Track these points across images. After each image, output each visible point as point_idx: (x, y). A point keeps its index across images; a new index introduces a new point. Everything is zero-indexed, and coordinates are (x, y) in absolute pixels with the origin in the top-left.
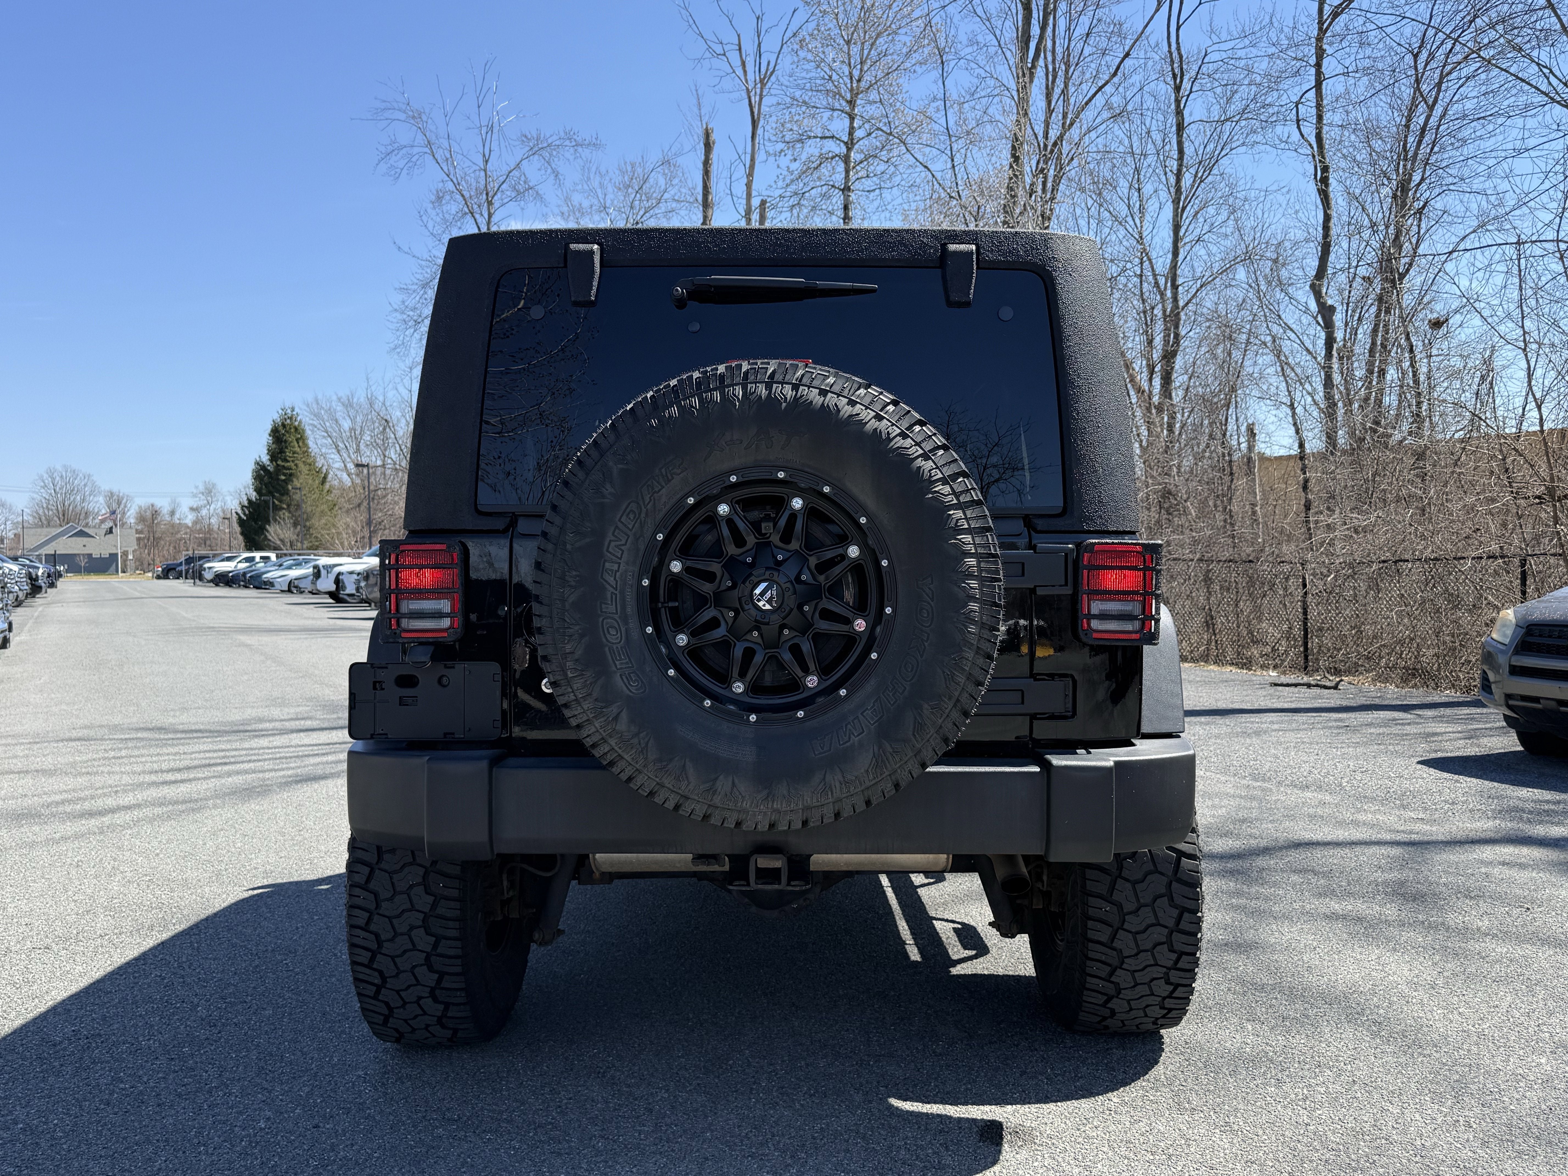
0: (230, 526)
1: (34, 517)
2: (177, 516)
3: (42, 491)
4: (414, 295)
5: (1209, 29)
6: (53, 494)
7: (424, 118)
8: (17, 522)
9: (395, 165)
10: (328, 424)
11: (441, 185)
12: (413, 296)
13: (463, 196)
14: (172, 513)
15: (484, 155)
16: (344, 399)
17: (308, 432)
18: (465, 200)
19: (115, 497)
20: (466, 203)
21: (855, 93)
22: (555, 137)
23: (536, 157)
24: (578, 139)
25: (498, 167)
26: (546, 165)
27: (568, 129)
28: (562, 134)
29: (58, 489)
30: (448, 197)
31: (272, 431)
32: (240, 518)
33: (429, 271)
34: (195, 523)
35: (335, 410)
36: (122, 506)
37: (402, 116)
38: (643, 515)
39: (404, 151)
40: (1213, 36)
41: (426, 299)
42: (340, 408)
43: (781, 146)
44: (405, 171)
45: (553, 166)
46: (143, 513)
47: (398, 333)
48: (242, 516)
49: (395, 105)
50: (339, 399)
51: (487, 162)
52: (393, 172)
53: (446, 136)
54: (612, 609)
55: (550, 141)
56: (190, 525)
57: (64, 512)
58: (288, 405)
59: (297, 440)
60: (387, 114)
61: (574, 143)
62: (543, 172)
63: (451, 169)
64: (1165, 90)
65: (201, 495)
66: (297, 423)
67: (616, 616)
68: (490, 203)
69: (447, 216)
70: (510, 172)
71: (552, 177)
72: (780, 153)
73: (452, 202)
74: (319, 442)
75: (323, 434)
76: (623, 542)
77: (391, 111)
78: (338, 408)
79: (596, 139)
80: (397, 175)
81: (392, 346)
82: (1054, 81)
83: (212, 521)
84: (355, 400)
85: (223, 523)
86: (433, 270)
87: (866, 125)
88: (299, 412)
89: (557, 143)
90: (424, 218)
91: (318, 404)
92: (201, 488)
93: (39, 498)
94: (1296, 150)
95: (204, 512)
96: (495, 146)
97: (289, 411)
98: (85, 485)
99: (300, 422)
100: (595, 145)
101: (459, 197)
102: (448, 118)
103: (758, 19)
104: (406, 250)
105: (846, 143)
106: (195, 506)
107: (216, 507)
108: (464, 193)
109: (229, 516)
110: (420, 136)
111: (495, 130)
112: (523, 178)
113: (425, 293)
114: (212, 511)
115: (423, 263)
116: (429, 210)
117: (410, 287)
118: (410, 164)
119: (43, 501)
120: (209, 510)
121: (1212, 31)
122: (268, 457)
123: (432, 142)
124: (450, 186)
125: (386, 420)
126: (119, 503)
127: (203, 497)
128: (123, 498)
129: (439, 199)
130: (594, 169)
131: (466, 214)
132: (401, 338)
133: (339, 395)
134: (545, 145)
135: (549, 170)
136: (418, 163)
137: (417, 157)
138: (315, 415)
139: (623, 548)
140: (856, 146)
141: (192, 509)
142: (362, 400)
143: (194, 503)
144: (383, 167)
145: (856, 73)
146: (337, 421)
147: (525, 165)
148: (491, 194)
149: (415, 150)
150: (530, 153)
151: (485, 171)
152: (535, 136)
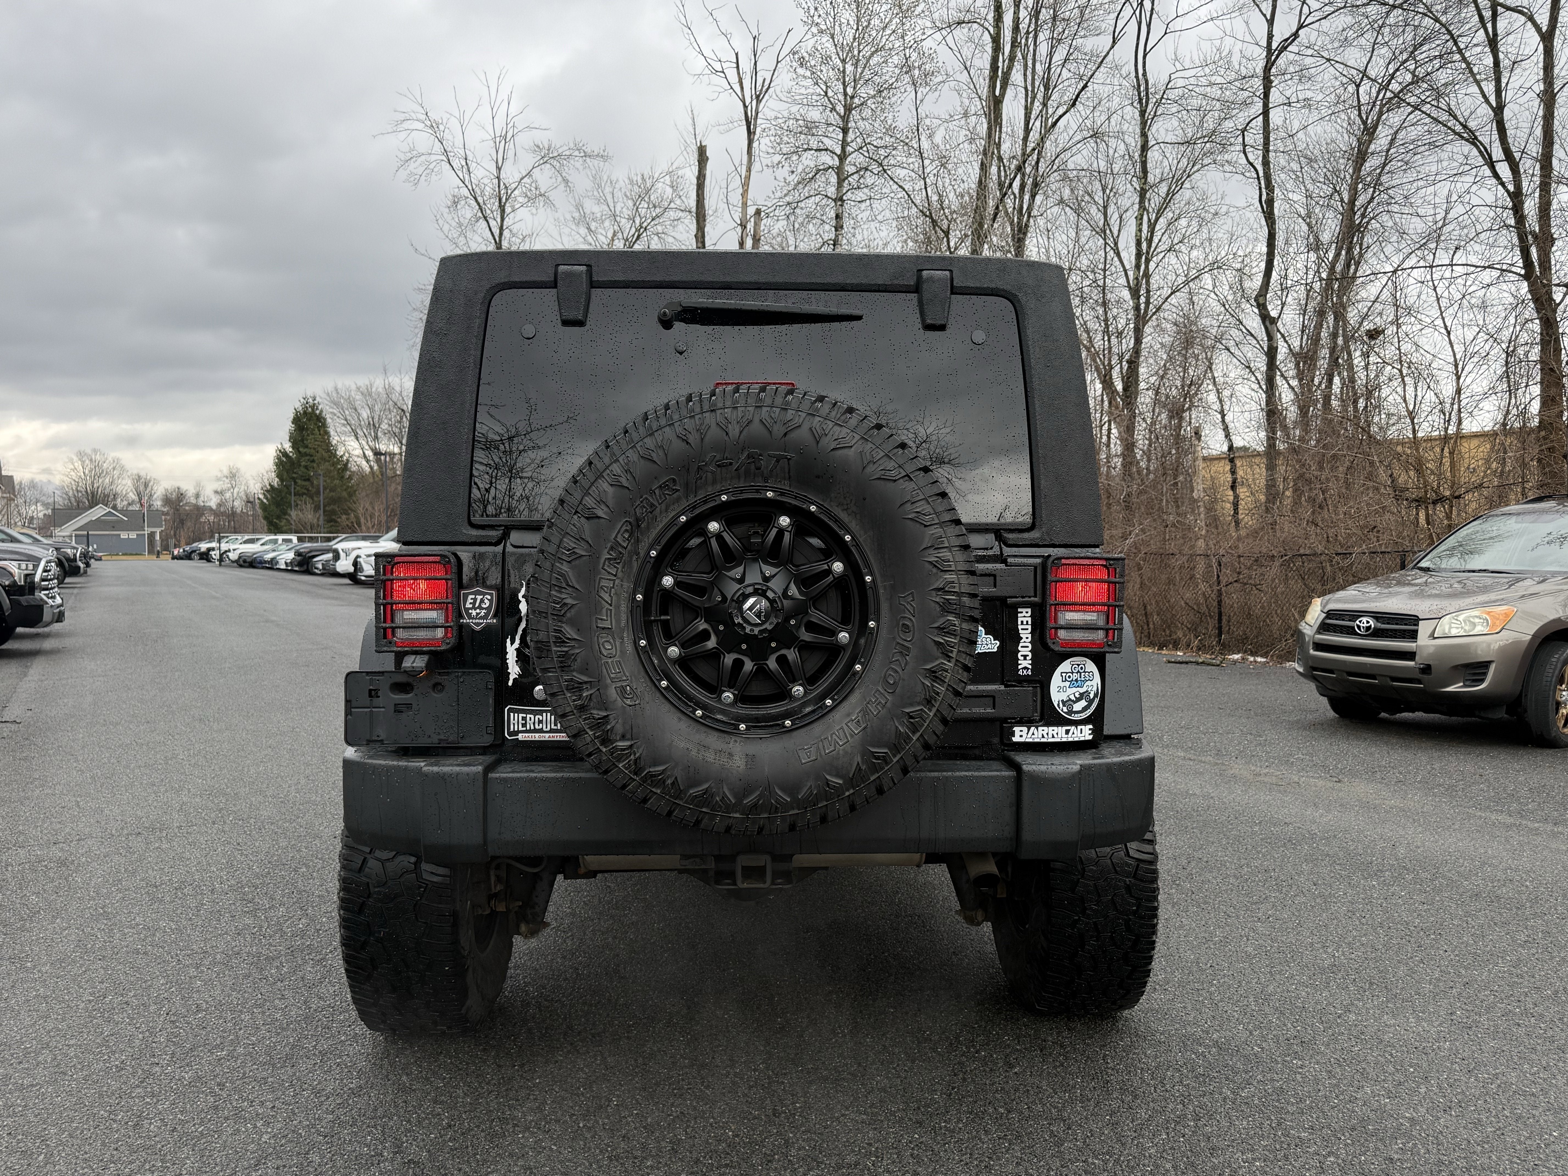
0: (254, 508)
1: (64, 499)
2: (202, 499)
3: (72, 473)
5: (1173, 57)
6: (83, 477)
7: (441, 127)
8: (48, 503)
9: (415, 171)
10: (347, 412)
11: (457, 190)
13: (477, 201)
14: (197, 496)
15: (497, 162)
16: (363, 389)
17: (329, 420)
18: (479, 206)
19: (143, 480)
20: (480, 209)
21: (848, 109)
22: (566, 148)
23: (548, 166)
24: (586, 150)
26: (556, 173)
27: (578, 140)
28: (572, 146)
29: (87, 472)
30: (463, 202)
31: (294, 419)
32: (262, 501)
34: (219, 505)
35: (354, 399)
36: (149, 489)
37: (420, 126)
39: (423, 158)
40: (1177, 63)
42: (359, 397)
43: (777, 158)
44: (423, 177)
45: (564, 174)
46: (169, 495)
48: (265, 501)
49: (415, 116)
50: (358, 388)
51: (500, 169)
52: (412, 179)
53: (462, 145)
55: (560, 151)
56: (214, 507)
57: (92, 493)
58: (309, 394)
59: (319, 427)
60: (406, 125)
61: (582, 154)
62: (554, 180)
63: (467, 176)
64: (1132, 113)
65: (225, 479)
66: (318, 412)
68: (502, 208)
69: (462, 220)
70: (522, 179)
71: (563, 185)
72: (777, 164)
73: (467, 207)
74: (338, 430)
75: (343, 422)
77: (410, 122)
78: (357, 397)
79: (604, 151)
80: (416, 182)
82: (1032, 103)
83: (235, 503)
84: (374, 390)
85: (246, 506)
87: (858, 139)
88: (320, 401)
89: (568, 153)
90: (441, 222)
91: (338, 393)
92: (226, 472)
93: (69, 480)
94: (1243, 174)
95: (228, 495)
96: (508, 155)
97: (310, 400)
98: (114, 469)
99: (321, 411)
100: (603, 157)
101: (473, 202)
102: (462, 128)
103: (754, 39)
104: (423, 252)
105: (838, 156)
106: (219, 490)
107: (239, 491)
108: (479, 199)
109: (252, 500)
110: (437, 144)
111: (508, 139)
112: (534, 185)
114: (235, 495)
116: (445, 215)
118: (428, 171)
119: (73, 483)
120: (233, 493)
121: (1176, 59)
122: (290, 444)
123: (448, 150)
124: (465, 192)
125: (403, 410)
126: (146, 485)
127: (227, 481)
128: (150, 481)
129: (455, 203)
131: (480, 218)
133: (358, 385)
134: (555, 154)
135: (560, 179)
136: (435, 170)
137: (434, 163)
138: (335, 404)
140: (849, 159)
141: (216, 492)
142: (380, 390)
143: (218, 486)
145: (850, 91)
146: (356, 409)
147: (536, 172)
148: (504, 200)
149: (433, 158)
150: (542, 162)
151: (498, 178)
152: (547, 147)
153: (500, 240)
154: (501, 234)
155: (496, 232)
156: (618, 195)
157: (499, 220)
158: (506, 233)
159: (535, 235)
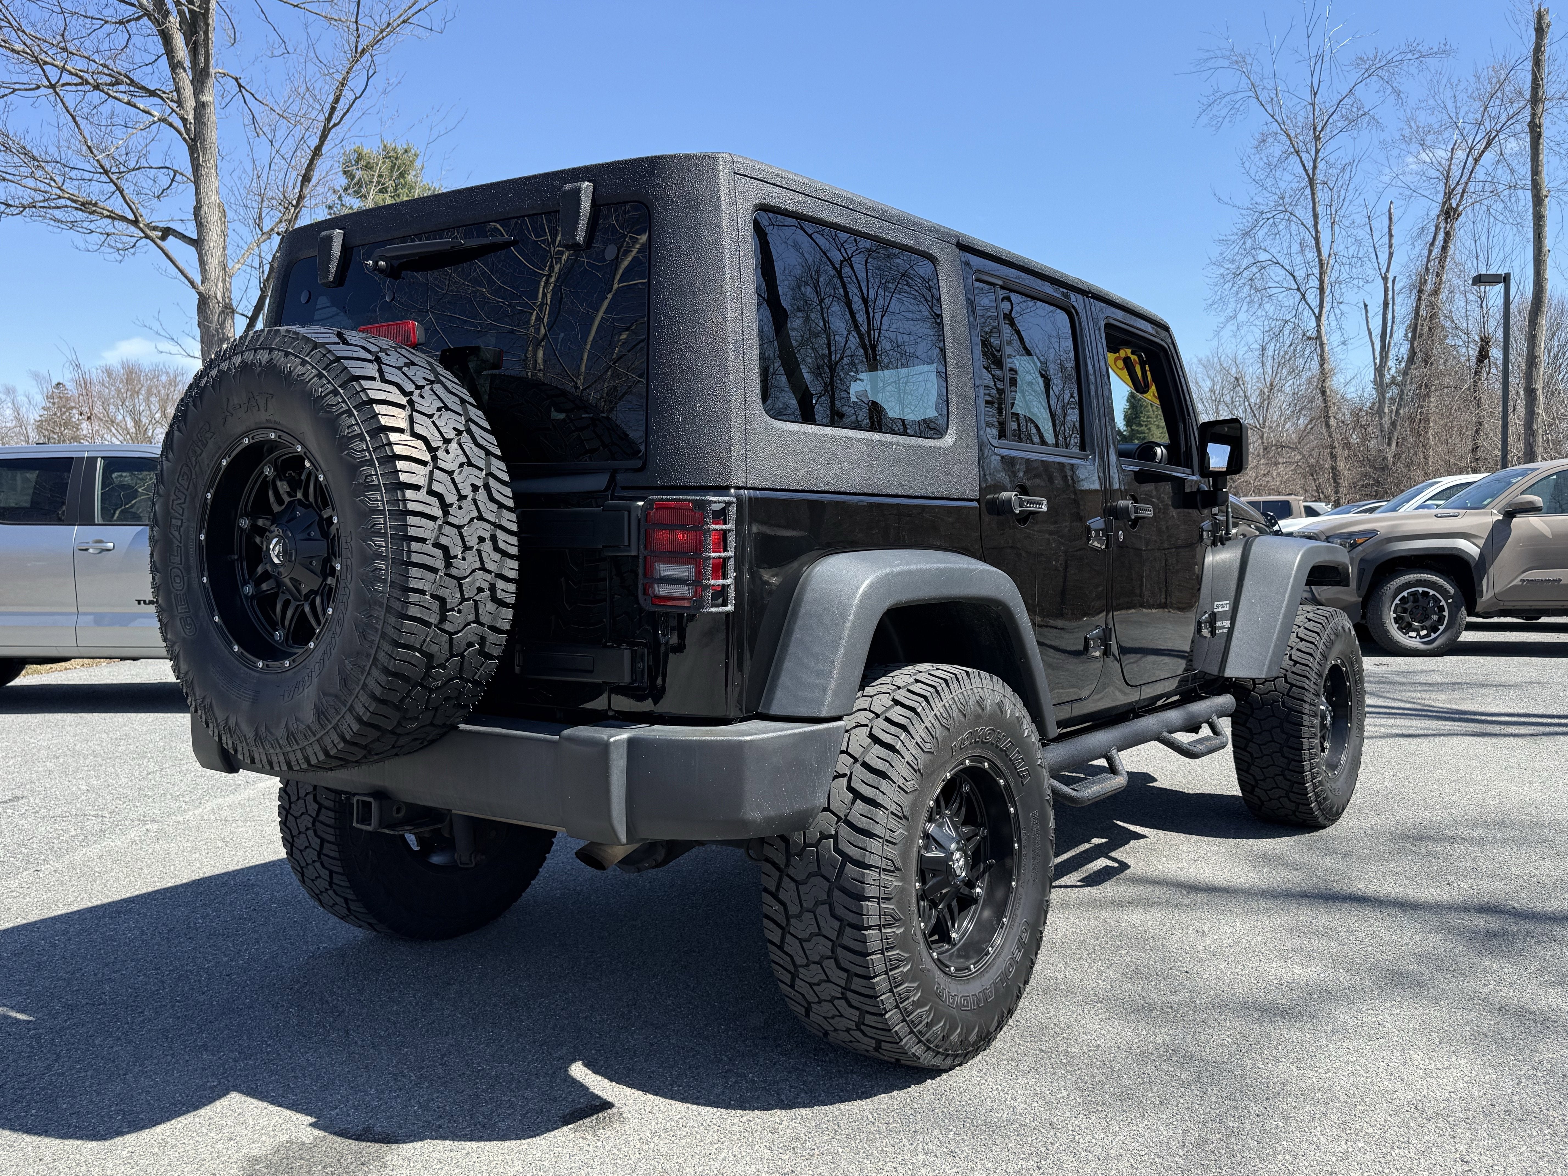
4: (1234, 245)
7: (1249, 60)
9: (1217, 114)
11: (1265, 128)
12: (1232, 247)
13: (1288, 135)
15: (1313, 88)
16: (1204, 361)
18: (1291, 140)
20: (1291, 143)
22: (1395, 52)
23: (1375, 78)
24: (1422, 50)
25: (1327, 98)
26: (1385, 84)
27: (1410, 39)
28: (1403, 48)
30: (1270, 140)
33: (1249, 219)
37: (1226, 63)
38: (194, 476)
39: (1228, 98)
41: (1245, 250)
42: (1200, 369)
44: (1227, 119)
45: (1394, 84)
47: (1216, 288)
49: (1219, 53)
51: (1315, 94)
52: (1215, 122)
53: (1271, 76)
54: (177, 560)
55: (1389, 57)
60: (1210, 64)
61: (1418, 55)
62: (1382, 93)
63: (1277, 109)
67: (181, 567)
68: (1317, 138)
69: (1270, 158)
70: (1341, 100)
71: (1393, 97)
73: (1276, 144)
76: (182, 501)
77: (1214, 60)
79: (1445, 45)
80: (1219, 124)
81: (1210, 302)
86: (1255, 218)
89: (1399, 58)
90: (1247, 165)
96: (1325, 76)
100: (1445, 52)
101: (1284, 138)
102: (1274, 56)
104: (1226, 200)
108: (1290, 132)
110: (1244, 80)
111: (1326, 58)
112: (1356, 105)
113: (1244, 243)
115: (1244, 212)
116: (1252, 156)
117: (1230, 237)
118: (1233, 111)
123: (1256, 84)
124: (1275, 127)
129: (1263, 142)
130: (1444, 81)
131: (1291, 153)
132: (1219, 293)
133: (1200, 357)
134: (1383, 63)
135: (1390, 90)
136: (1241, 109)
137: (1241, 102)
139: (183, 506)
144: (1204, 119)
147: (1359, 91)
148: (1319, 128)
149: (1239, 96)
150: (1366, 75)
151: (1313, 104)
152: (1371, 56)
153: (1314, 174)
154: (1315, 167)
155: (1309, 165)
156: (1462, 97)
157: (1313, 153)
158: (1321, 165)
159: (1357, 161)
